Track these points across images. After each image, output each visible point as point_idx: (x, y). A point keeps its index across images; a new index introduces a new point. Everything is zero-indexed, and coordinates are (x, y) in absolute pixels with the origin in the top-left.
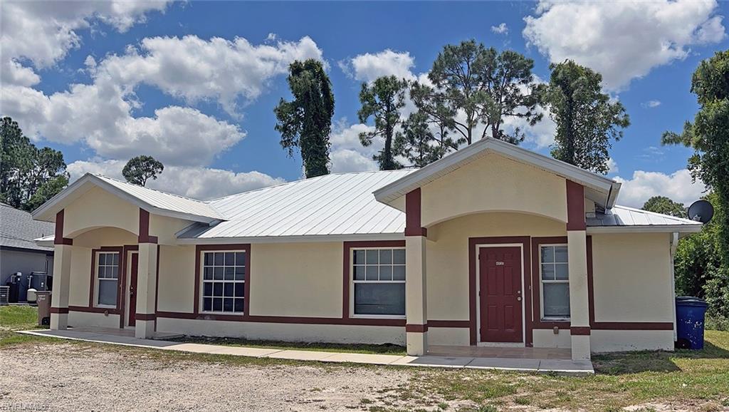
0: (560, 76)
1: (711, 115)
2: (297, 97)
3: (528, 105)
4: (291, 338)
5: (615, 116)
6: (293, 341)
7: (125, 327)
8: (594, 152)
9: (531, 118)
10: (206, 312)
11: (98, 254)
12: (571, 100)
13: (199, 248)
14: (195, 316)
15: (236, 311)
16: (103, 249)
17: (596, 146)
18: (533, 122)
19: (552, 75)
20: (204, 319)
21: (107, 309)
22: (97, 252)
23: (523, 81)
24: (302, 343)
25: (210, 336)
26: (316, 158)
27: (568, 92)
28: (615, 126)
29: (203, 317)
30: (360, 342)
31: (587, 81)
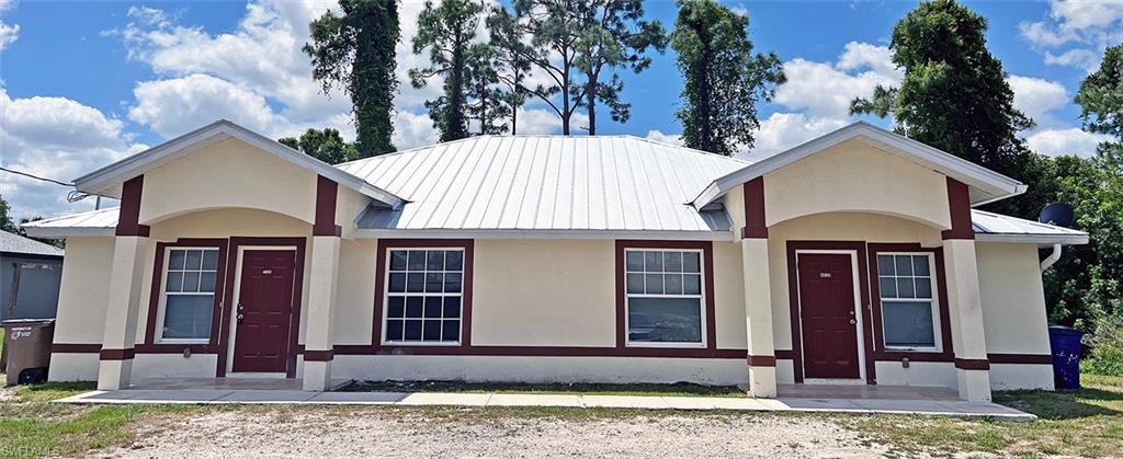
0: (693, 17)
1: (924, 80)
2: (347, 11)
3: (635, 47)
4: (539, 377)
5: (768, 71)
6: (541, 382)
7: (227, 375)
8: (735, 116)
9: (637, 63)
10: (391, 343)
11: (168, 250)
12: (707, 47)
13: (383, 244)
14: (375, 349)
15: (444, 339)
16: (182, 242)
17: (739, 109)
18: (639, 69)
19: (681, 13)
20: (391, 354)
21: (187, 346)
22: (167, 248)
23: (630, 15)
24: (556, 384)
25: (402, 379)
26: (377, 103)
27: (705, 37)
28: (766, 83)
29: (389, 350)
30: (642, 381)
31: (730, 26)
